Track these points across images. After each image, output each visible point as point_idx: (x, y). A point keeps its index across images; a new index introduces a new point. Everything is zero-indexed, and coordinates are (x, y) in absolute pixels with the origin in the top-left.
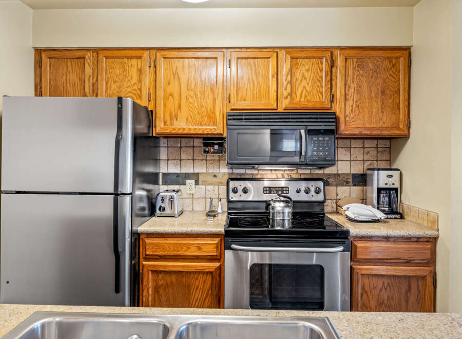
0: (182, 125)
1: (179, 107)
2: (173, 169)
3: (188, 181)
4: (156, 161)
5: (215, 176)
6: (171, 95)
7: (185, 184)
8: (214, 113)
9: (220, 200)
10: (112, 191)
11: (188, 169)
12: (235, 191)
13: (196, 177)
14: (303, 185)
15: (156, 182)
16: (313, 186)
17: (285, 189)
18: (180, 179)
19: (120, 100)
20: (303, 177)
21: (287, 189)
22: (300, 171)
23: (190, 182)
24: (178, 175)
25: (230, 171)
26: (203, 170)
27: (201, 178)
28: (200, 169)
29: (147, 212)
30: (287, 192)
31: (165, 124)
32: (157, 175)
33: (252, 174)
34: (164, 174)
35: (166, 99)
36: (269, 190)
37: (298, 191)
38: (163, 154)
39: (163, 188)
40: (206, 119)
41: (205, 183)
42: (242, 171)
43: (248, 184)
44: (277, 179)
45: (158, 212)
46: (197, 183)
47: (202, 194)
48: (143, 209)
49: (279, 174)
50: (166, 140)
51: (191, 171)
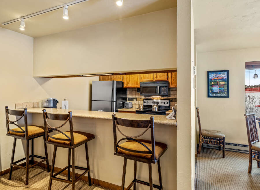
0: (130, 85)
1: (129, 81)
2: (130, 97)
3: (134, 100)
4: (126, 94)
5: (141, 99)
6: (128, 78)
7: (133, 100)
8: (137, 82)
9: (142, 105)
10: (111, 100)
11: (134, 97)
12: (145, 103)
13: (136, 99)
14: (163, 101)
15: (126, 100)
16: (166, 101)
17: (158, 102)
18: (132, 99)
19: (113, 81)
20: (165, 99)
22: (164, 97)
23: (135, 100)
24: (131, 98)
25: (145, 97)
26: (138, 97)
27: (137, 99)
28: (137, 97)
29: (122, 107)
31: (126, 85)
32: (126, 98)
33: (151, 98)
34: (128, 98)
35: (126, 79)
36: (154, 102)
37: (162, 103)
38: (128, 92)
39: (128, 101)
40: (135, 84)
41: (138, 100)
42: (148, 97)
43: (148, 101)
44: (157, 99)
45: (125, 107)
46: (136, 100)
47: (138, 103)
48: (121, 106)
49: (158, 98)
50: (129, 89)
51: (135, 97)
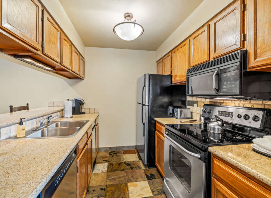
12: (205, 112)
13: (197, 103)
16: (253, 114)
17: (230, 114)
18: (192, 104)
21: (232, 114)
23: (195, 105)
26: (200, 100)
30: (232, 116)
36: (221, 113)
37: (239, 116)
41: (200, 106)
